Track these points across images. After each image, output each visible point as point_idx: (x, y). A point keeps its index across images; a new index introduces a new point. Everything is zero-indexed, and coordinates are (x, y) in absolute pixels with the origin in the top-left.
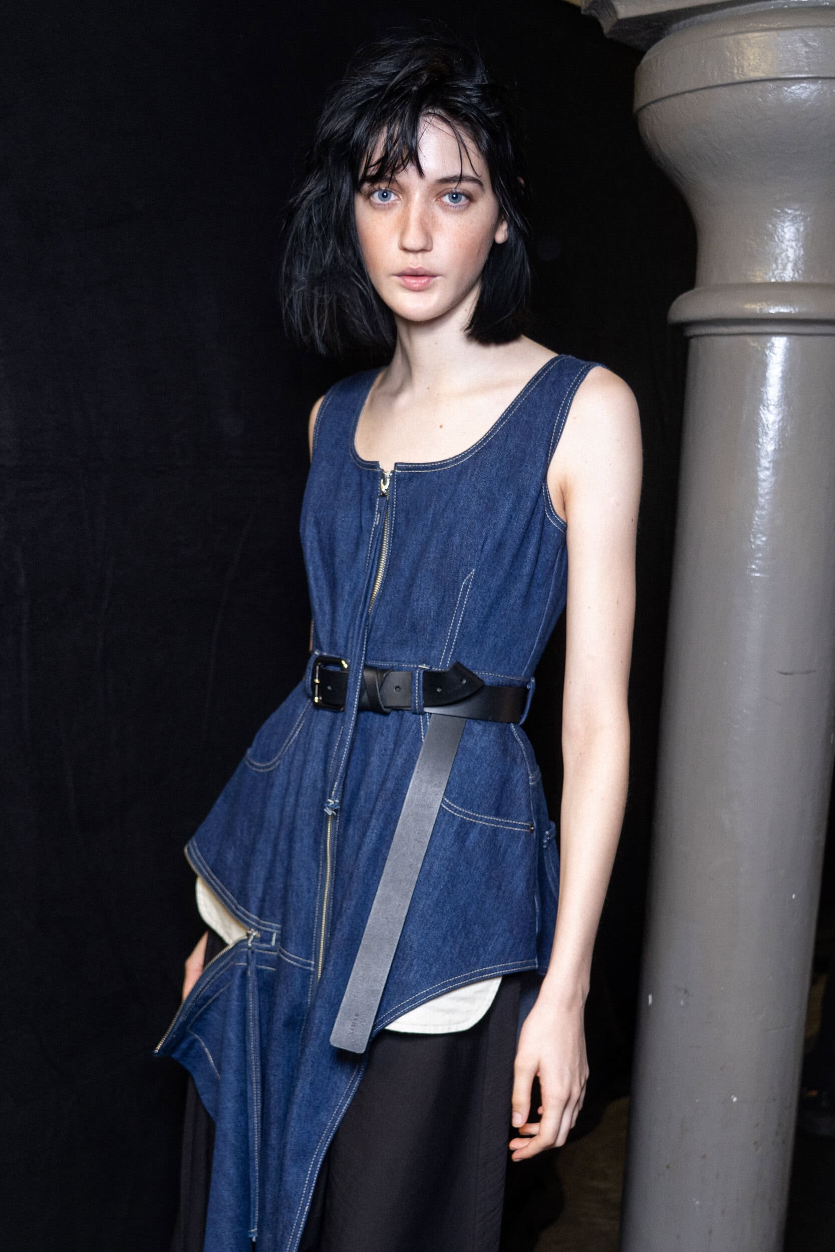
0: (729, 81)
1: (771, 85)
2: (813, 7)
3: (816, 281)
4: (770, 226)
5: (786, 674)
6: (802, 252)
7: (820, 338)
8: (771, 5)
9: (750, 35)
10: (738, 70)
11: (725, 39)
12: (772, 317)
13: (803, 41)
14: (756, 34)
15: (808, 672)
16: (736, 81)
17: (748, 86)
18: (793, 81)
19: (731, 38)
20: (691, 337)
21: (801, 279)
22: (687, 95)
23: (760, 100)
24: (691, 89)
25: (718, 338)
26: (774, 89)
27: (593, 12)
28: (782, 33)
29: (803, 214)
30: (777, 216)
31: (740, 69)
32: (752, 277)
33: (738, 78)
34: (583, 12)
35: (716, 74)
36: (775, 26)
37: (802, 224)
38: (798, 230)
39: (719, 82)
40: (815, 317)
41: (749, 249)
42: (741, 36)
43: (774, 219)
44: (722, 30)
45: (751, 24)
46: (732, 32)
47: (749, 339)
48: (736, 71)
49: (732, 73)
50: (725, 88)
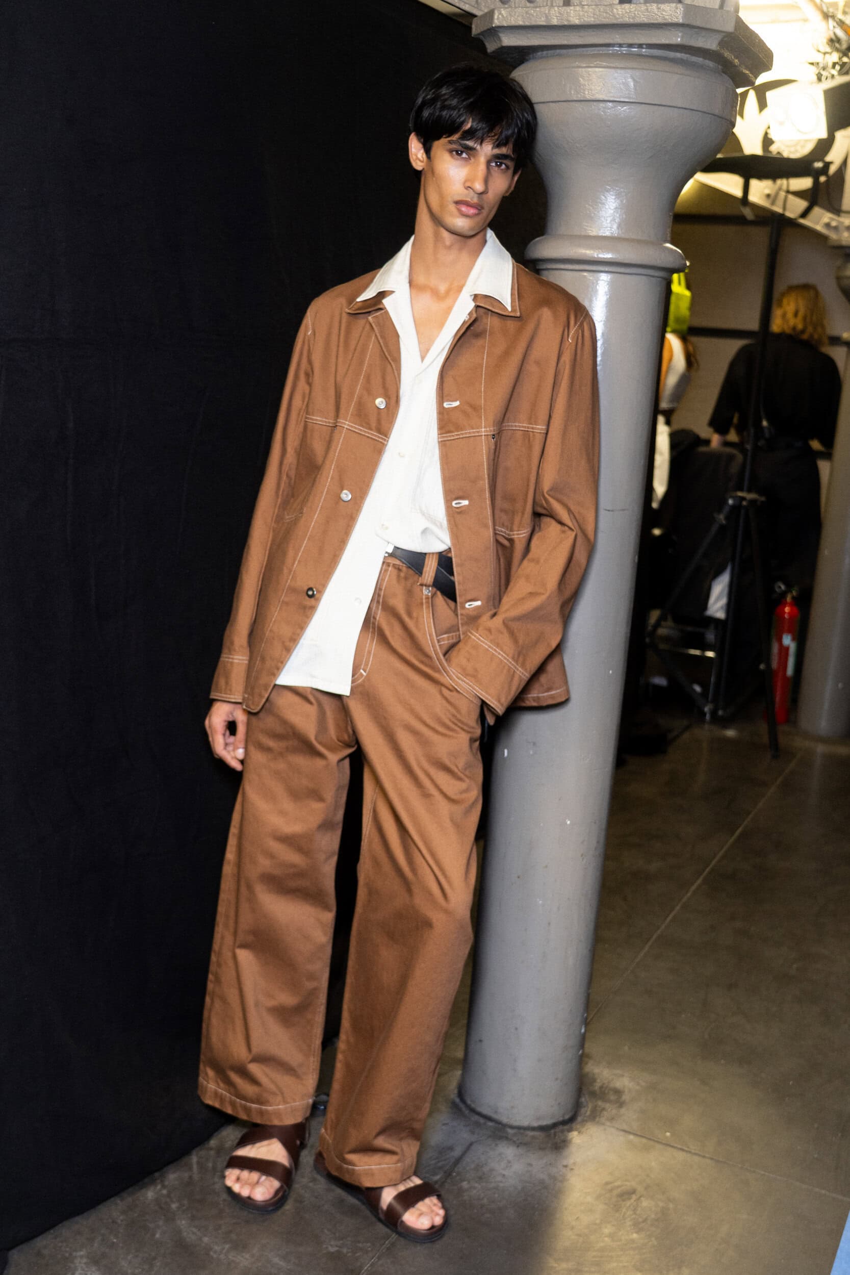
0: (582, 99)
1: (610, 104)
2: (637, 55)
3: (634, 237)
4: (603, 197)
5: (609, 511)
6: (624, 216)
7: (634, 277)
8: (610, 50)
9: (597, 69)
10: (588, 92)
11: (580, 69)
12: (603, 260)
13: (632, 77)
14: (601, 69)
15: (623, 510)
16: (587, 99)
17: (595, 103)
18: (624, 104)
19: (583, 70)
20: (543, 270)
21: (623, 236)
22: (551, 104)
23: (602, 113)
24: (554, 100)
25: (563, 272)
26: (612, 108)
27: (481, 37)
28: (619, 71)
29: (625, 191)
30: (608, 191)
31: (590, 92)
32: (590, 231)
33: (588, 97)
34: (473, 36)
35: (573, 92)
36: (612, 65)
37: (625, 197)
38: (622, 201)
39: (575, 99)
40: (633, 262)
41: (588, 212)
42: (590, 69)
43: (606, 193)
44: (577, 63)
45: (598, 62)
46: (584, 65)
47: (585, 274)
48: (587, 93)
49: (585, 93)
50: (579, 103)
